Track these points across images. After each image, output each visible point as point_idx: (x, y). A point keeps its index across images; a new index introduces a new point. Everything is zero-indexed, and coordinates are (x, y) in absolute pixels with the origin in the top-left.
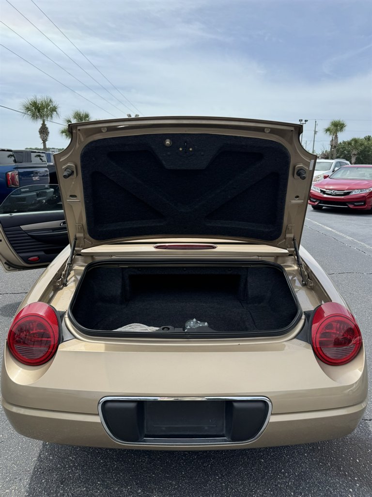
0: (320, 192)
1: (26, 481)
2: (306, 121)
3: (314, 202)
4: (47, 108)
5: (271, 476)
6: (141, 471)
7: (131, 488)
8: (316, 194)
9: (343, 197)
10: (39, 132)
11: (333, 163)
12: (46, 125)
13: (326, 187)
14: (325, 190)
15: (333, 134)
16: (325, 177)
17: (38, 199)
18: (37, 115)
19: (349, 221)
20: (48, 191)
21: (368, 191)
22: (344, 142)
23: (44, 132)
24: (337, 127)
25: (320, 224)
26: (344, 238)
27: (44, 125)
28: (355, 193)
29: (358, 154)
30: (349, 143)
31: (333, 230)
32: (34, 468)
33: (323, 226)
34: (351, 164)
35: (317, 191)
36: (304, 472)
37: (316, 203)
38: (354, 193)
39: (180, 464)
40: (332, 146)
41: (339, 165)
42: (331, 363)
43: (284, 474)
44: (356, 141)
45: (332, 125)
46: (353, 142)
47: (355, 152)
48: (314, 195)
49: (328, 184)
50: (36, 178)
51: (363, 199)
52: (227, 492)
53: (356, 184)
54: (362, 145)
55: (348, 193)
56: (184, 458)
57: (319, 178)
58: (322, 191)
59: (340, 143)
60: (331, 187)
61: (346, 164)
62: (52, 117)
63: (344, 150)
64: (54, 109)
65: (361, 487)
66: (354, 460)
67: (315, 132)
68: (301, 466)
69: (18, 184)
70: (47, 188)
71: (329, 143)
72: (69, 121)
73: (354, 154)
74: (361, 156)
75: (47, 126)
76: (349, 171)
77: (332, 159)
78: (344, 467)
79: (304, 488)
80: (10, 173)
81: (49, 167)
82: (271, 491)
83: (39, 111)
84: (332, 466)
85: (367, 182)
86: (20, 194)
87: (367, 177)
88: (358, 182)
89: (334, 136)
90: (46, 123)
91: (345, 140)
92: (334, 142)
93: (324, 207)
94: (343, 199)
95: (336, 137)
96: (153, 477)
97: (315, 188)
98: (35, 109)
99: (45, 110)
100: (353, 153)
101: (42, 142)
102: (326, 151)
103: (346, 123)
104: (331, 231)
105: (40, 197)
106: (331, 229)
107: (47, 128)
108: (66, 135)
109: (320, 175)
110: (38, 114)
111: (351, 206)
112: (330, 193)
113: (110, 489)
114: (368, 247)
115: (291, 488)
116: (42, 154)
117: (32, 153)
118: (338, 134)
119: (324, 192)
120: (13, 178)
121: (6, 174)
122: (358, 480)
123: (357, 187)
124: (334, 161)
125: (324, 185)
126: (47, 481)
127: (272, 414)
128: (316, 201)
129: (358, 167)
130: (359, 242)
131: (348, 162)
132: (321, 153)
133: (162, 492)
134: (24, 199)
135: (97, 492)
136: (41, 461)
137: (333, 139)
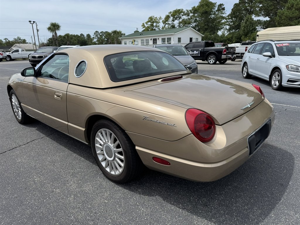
2: (34, 22)
15: (54, 32)
24: (55, 27)
95: (56, 33)
118: (57, 31)
137: (53, 35)
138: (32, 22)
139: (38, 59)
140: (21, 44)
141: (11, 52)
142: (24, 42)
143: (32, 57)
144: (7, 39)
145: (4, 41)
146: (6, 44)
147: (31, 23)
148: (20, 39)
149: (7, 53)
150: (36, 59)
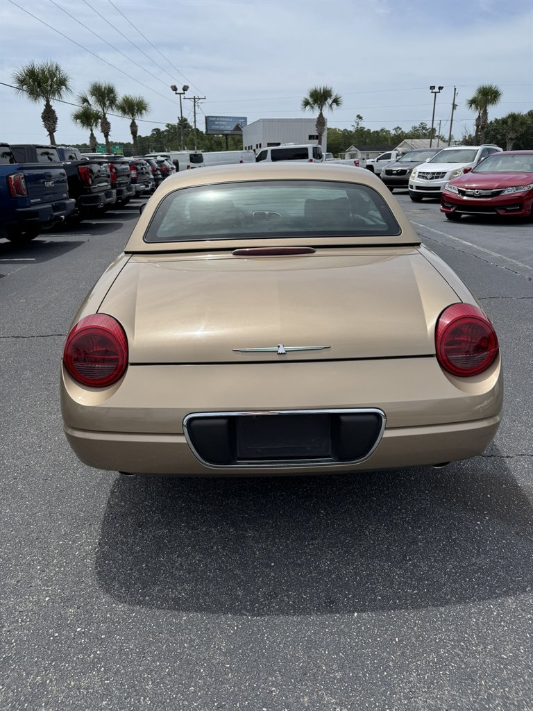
0: (457, 192)
1: (97, 526)
2: (440, 88)
3: (449, 208)
4: (52, 80)
5: (385, 513)
6: (232, 512)
7: (221, 528)
8: (453, 196)
9: (490, 199)
10: (43, 117)
11: (478, 150)
12: (51, 106)
13: (466, 185)
14: (465, 190)
15: (481, 108)
16: (466, 171)
17: (55, 214)
18: (37, 91)
19: (498, 234)
20: (67, 202)
21: (526, 189)
22: (497, 121)
23: (49, 118)
24: (487, 96)
25: (457, 239)
26: (488, 254)
27: (48, 106)
28: (509, 192)
29: (517, 138)
30: (504, 121)
31: (474, 246)
32: (105, 514)
33: (461, 241)
34: (505, 150)
35: (453, 191)
36: (424, 508)
37: (452, 210)
38: (506, 193)
39: (276, 504)
40: (478, 127)
41: (487, 152)
42: (458, 373)
43: (400, 510)
44: (513, 117)
45: (480, 93)
46: (510, 120)
47: (512, 135)
48: (450, 198)
49: (469, 181)
50: (50, 184)
51: (518, 201)
52: (334, 529)
53: (510, 180)
54: (522, 124)
55: (499, 193)
56: (281, 498)
57: (457, 174)
58: (461, 192)
59: (491, 123)
60: (474, 185)
61: (497, 151)
62: (59, 93)
63: (496, 134)
64: (62, 82)
65: (490, 519)
66: (485, 495)
67: (454, 106)
68: (421, 503)
69: (25, 193)
70: (66, 199)
71: (474, 122)
72: (85, 100)
73: (511, 139)
74: (521, 142)
75: (53, 108)
76: (500, 162)
77: (478, 145)
78: (472, 502)
79: (423, 523)
80: (12, 176)
81: (65, 167)
82: (385, 526)
83: (39, 86)
84: (457, 502)
85: (525, 176)
86: (29, 207)
87: (527, 168)
88: (513, 176)
89: (482, 112)
90: (51, 103)
91: (499, 118)
92: (481, 120)
93: (463, 216)
94: (490, 202)
95: (485, 113)
96: (246, 518)
97: (451, 188)
98: (34, 82)
99: (50, 82)
100: (509, 137)
101: (48, 133)
102: (470, 135)
103: (501, 89)
104: (471, 247)
105: (58, 211)
106: (471, 244)
107: (54, 112)
108: (82, 122)
109: (459, 170)
110: (38, 89)
111: (501, 212)
112: (472, 194)
113: (197, 529)
114: (521, 265)
115: (408, 523)
116: (50, 151)
117: (37, 149)
118: (487, 108)
119: (463, 193)
120: (17, 184)
121: (8, 177)
122: (487, 514)
123: (512, 184)
124: (480, 148)
125: (464, 182)
126: (121, 525)
127: (386, 429)
128: (452, 207)
129: (514, 155)
130: (509, 260)
131: (501, 149)
132: (461, 140)
133: (257, 531)
134: (35, 213)
135: (181, 533)
136: (112, 507)
137: (479, 116)
138: (436, 90)
139: (396, 177)
140: (417, 140)
141: (376, 160)
142: (431, 134)
143: (386, 171)
144: (400, 129)
145: (393, 132)
146: (391, 141)
147: (434, 91)
148: (423, 128)
149: (368, 160)
150: (392, 176)
